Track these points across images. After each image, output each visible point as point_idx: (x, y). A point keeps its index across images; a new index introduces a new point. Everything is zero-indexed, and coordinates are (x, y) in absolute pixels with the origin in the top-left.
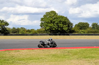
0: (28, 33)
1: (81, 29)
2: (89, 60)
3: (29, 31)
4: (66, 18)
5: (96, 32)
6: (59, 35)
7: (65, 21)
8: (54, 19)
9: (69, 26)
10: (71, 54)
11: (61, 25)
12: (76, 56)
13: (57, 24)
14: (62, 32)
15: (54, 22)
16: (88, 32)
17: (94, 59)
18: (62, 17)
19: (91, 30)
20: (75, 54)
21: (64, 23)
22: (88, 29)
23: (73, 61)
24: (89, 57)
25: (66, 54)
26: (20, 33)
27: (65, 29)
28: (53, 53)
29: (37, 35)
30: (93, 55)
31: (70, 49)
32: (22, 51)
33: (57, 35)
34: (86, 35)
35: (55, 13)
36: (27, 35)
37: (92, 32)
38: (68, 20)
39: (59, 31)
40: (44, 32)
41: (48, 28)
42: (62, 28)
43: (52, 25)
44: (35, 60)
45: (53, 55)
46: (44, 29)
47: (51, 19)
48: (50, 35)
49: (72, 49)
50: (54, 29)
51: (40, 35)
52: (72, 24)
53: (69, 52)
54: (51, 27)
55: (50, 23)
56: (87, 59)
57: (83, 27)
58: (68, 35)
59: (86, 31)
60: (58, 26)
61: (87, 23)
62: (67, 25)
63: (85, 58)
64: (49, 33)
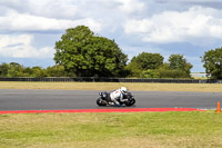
0: (26, 75)
1: (145, 67)
2: (162, 139)
3: (28, 71)
4: (112, 42)
5: (177, 75)
6: (97, 81)
7: (110, 50)
8: (86, 44)
9: (117, 61)
10: (122, 125)
11: (100, 58)
12: (133, 129)
13: (92, 55)
14: (104, 76)
15: (86, 51)
16: (162, 75)
17: (174, 135)
18: (104, 40)
19: (168, 71)
20: (133, 123)
21: (108, 54)
22: (161, 69)
23: (127, 140)
24: (163, 131)
25: (112, 124)
26: (9, 76)
27: (110, 66)
28: (84, 122)
29: (47, 80)
30: (172, 127)
31: (120, 113)
32: (15, 116)
33: (91, 81)
34: (155, 81)
35: (89, 31)
36: (24, 80)
37: (169, 75)
38: (116, 47)
39: (95, 72)
40: (63, 73)
41: (70, 65)
42: (104, 64)
43: (80, 57)
44: (43, 138)
45: (84, 127)
46: (63, 68)
47: (79, 44)
48: (76, 80)
49: (125, 113)
50: (84, 67)
51: (54, 80)
52: (126, 57)
53: (118, 120)
54: (78, 62)
55: (76, 54)
56: (159, 136)
57: (149, 63)
58: (117, 81)
59: (156, 72)
60: (95, 60)
61: (157, 55)
62: (114, 59)
63: (154, 133)
64: (75, 76)
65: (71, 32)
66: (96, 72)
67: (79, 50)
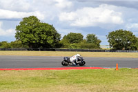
1: (71, 42)
2: (82, 86)
4: (51, 27)
5: (92, 47)
6: (42, 50)
7: (50, 31)
8: (35, 27)
9: (55, 38)
10: (57, 77)
11: (44, 36)
12: (64, 80)
13: (39, 34)
14: (46, 47)
15: (35, 32)
16: (82, 47)
17: (89, 84)
18: (46, 25)
19: (86, 44)
20: (64, 77)
21: (49, 33)
22: (82, 43)
23: (60, 87)
24: (82, 82)
25: (51, 77)
27: (50, 41)
28: (33, 76)
29: (11, 50)
30: (88, 79)
31: (56, 70)
33: (38, 50)
34: (78, 51)
35: (37, 20)
37: (86, 47)
38: (54, 29)
40: (20, 45)
41: (25, 40)
42: (46, 40)
43: (31, 36)
44: (8, 86)
45: (33, 79)
46: (20, 42)
47: (30, 27)
48: (29, 50)
49: (59, 70)
50: (34, 42)
51: (15, 50)
52: (59, 35)
53: (54, 74)
54: (30, 39)
55: (29, 33)
56: (80, 84)
57: (74, 39)
58: (54, 50)
59: (78, 45)
60: (40, 37)
61: (80, 34)
62: (52, 37)
63: (77, 83)
64: (28, 47)
65: (26, 20)
66: (41, 45)
67: (31, 31)
